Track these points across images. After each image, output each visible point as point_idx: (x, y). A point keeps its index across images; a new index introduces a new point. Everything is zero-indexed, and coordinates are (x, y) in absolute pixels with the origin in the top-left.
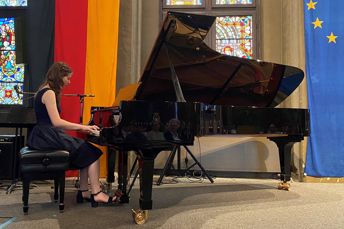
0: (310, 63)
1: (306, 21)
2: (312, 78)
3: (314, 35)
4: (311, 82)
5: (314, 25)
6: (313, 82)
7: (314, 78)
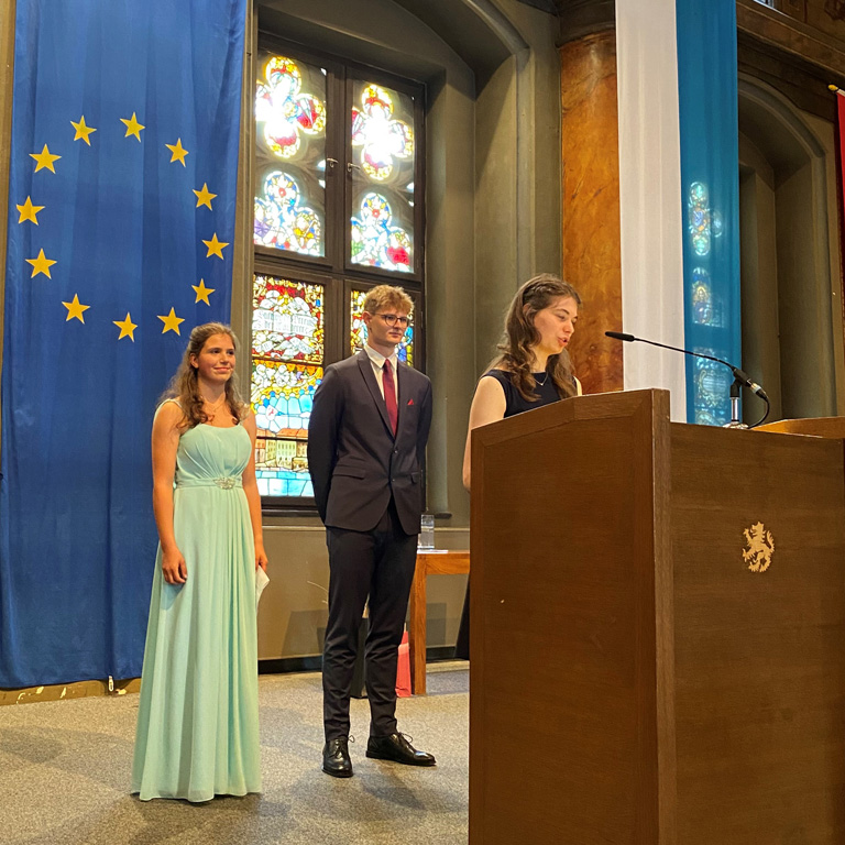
0: (14, 369)
1: (11, 254)
2: (16, 412)
3: (30, 294)
4: (12, 421)
5: (31, 268)
6: (18, 423)
7: (21, 412)
